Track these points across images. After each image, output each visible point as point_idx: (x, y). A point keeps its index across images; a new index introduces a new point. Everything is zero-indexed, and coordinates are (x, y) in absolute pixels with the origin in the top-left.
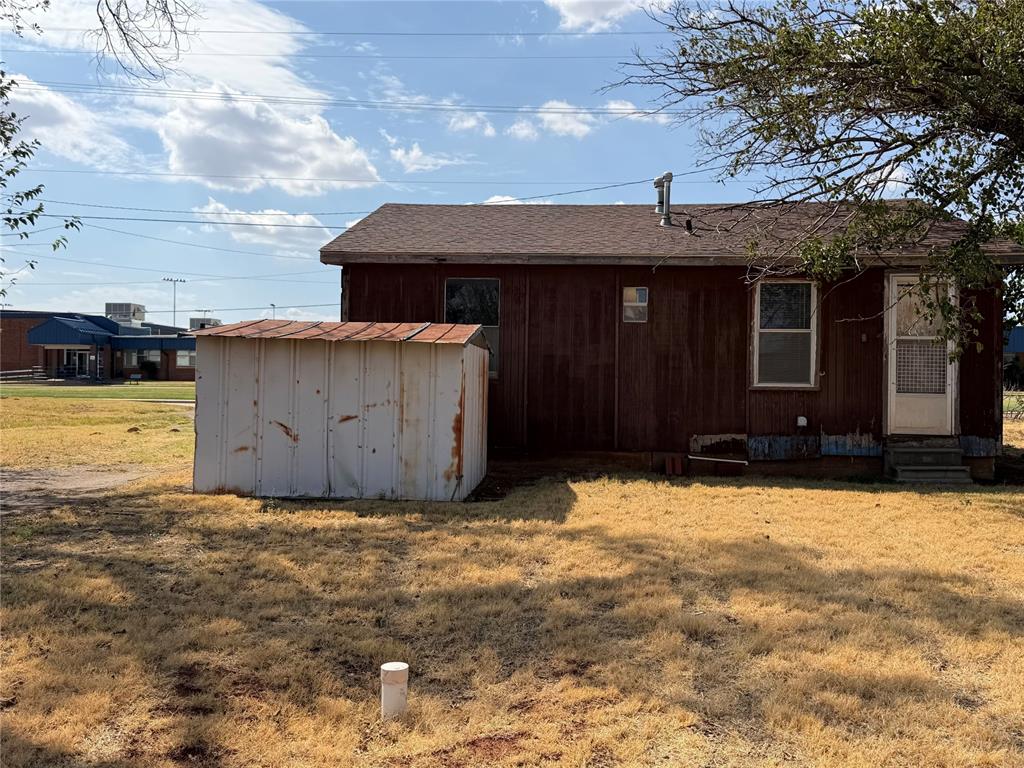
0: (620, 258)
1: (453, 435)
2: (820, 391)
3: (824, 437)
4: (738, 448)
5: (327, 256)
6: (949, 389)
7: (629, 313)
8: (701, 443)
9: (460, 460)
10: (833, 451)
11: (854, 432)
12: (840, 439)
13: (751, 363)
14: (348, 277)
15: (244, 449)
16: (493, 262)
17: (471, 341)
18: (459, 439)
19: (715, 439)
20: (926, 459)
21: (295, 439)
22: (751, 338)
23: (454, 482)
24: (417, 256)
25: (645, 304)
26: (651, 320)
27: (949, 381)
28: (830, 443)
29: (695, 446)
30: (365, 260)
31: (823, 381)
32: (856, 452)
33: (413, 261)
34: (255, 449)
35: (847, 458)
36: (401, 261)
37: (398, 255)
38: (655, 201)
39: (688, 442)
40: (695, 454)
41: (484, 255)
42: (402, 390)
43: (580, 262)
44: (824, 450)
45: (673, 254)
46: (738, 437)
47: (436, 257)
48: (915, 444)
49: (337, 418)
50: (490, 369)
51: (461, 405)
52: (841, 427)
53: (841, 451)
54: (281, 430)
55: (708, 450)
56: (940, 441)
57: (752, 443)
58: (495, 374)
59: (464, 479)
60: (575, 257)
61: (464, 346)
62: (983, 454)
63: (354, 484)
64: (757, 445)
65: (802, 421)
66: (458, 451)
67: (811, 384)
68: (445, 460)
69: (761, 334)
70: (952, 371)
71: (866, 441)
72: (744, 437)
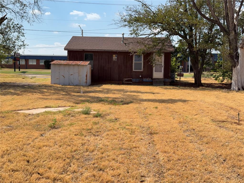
0: (112, 50)
1: (86, 77)
2: (143, 71)
3: (144, 79)
4: (131, 81)
5: (65, 49)
6: (162, 71)
7: (114, 59)
8: (125, 80)
9: (87, 80)
10: (145, 81)
11: (148, 78)
12: (146, 79)
13: (133, 67)
14: (69, 53)
15: (58, 79)
16: (92, 51)
17: (88, 64)
18: (87, 78)
19: (127, 79)
20: (158, 82)
21: (65, 77)
22: (133, 63)
23: (86, 83)
24: (80, 49)
25: (116, 58)
26: (117, 60)
27: (162, 70)
28: (145, 80)
29: (124, 80)
30: (71, 50)
31: (144, 70)
32: (148, 81)
33: (79, 50)
34: (59, 79)
35: (147, 82)
36: (77, 50)
37: (77, 49)
38: (122, 37)
39: (123, 79)
40: (124, 81)
41: (91, 49)
42: (79, 71)
43: (106, 51)
44: (144, 81)
45: (121, 50)
46: (131, 79)
47: (83, 50)
48: (157, 80)
49: (70, 75)
50: (92, 68)
51: (87, 73)
52: (147, 77)
53: (146, 81)
54: (63, 76)
55: (126, 81)
56: (161, 79)
57: (133, 80)
58: (92, 69)
59: (87, 83)
60: (105, 50)
61: (87, 65)
62: (167, 81)
63: (73, 84)
64: (134, 80)
65: (140, 76)
66: (86, 79)
67: (142, 70)
68: (85, 80)
69: (134, 63)
70: (163, 69)
71: (150, 79)
72: (132, 79)
